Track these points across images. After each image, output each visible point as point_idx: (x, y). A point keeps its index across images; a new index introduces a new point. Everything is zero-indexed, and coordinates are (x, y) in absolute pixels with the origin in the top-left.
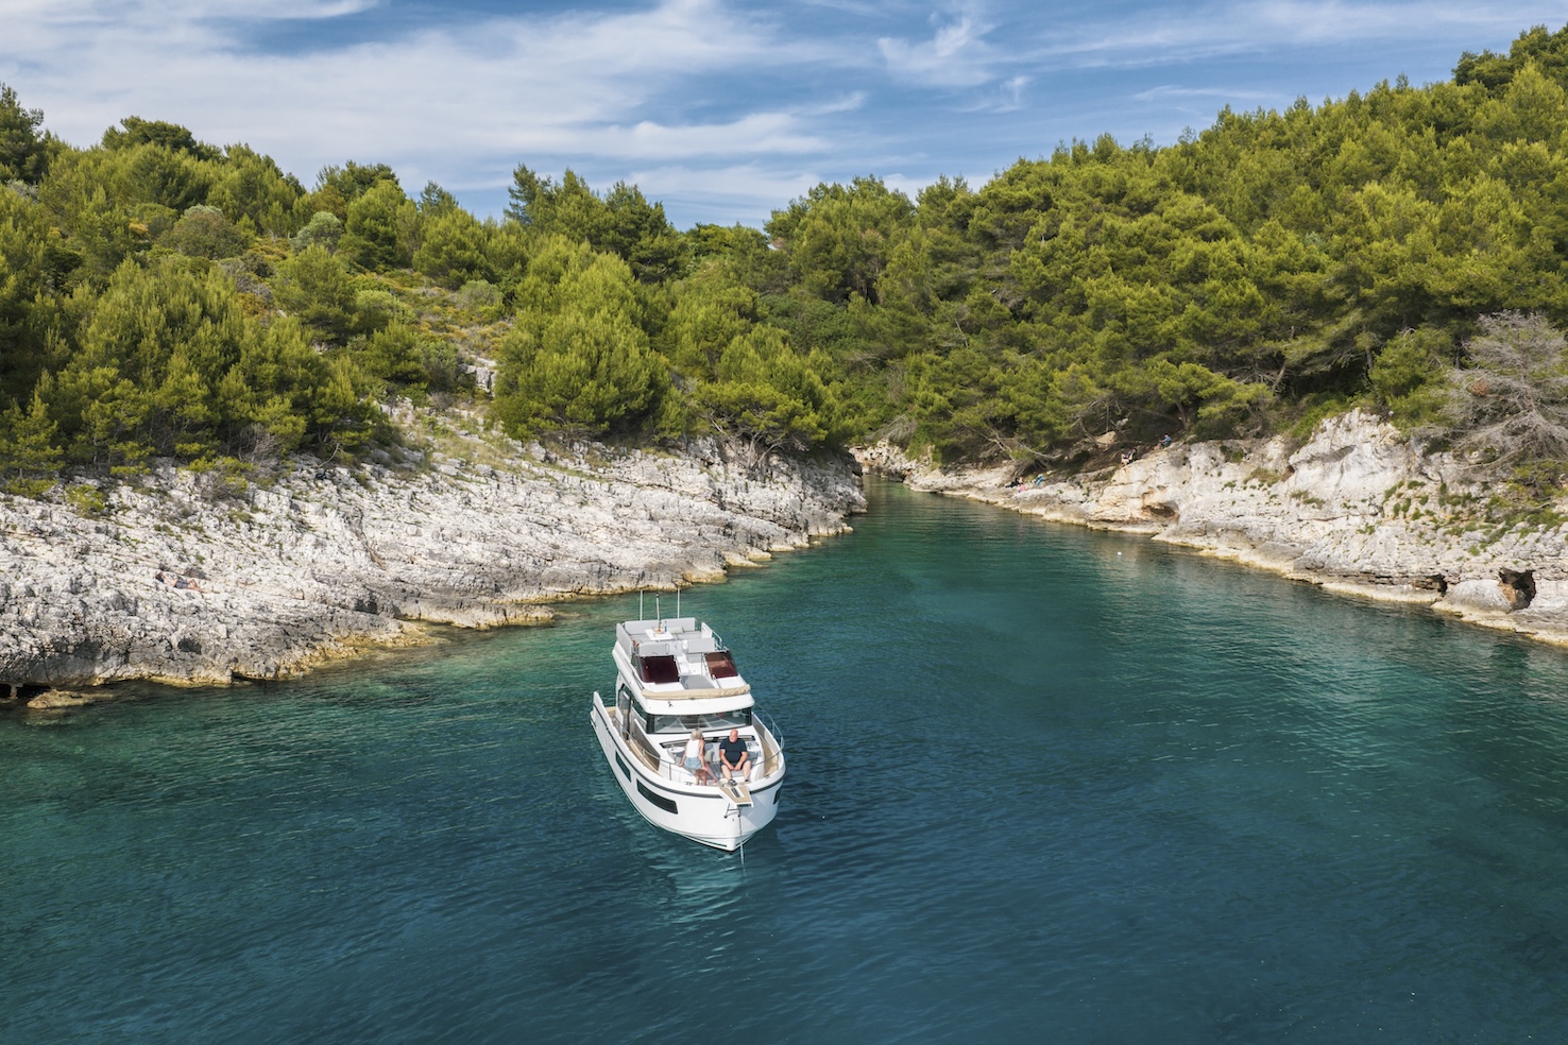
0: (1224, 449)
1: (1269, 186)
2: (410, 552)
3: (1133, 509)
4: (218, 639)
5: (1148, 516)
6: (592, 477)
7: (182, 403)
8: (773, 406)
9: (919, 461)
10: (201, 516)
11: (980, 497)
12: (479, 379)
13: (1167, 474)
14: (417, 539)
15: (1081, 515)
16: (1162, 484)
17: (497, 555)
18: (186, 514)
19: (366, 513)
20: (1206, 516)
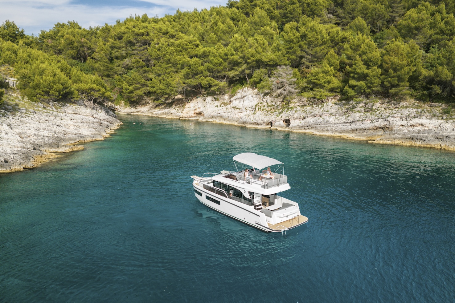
0: (214, 98)
3: (192, 113)
5: (195, 115)
6: (58, 112)
11: (142, 114)
13: (200, 104)
14: (30, 131)
15: (177, 116)
16: (199, 107)
20: (212, 114)
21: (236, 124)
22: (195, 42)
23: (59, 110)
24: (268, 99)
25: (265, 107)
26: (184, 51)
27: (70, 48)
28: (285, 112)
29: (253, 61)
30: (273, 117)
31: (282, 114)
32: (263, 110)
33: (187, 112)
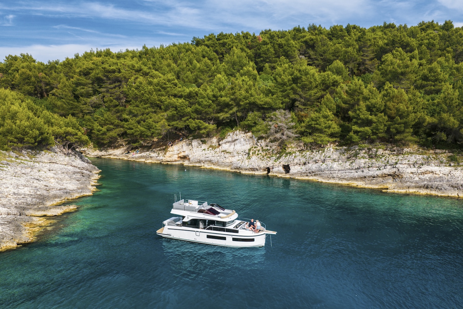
0: (201, 141)
3: (175, 157)
5: (179, 159)
11: (115, 157)
13: (185, 148)
16: (184, 150)
20: (199, 158)
21: (228, 169)
22: (174, 81)
23: (33, 159)
24: (263, 143)
25: (260, 152)
26: (162, 90)
27: (27, 83)
28: (284, 157)
29: (246, 104)
30: (270, 163)
31: (281, 160)
32: (258, 154)
33: (170, 155)
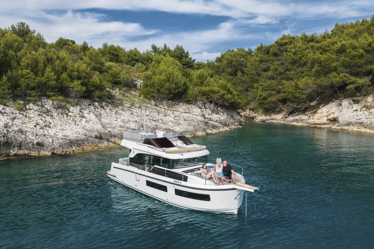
1: (356, 35)
2: (114, 125)
3: (324, 120)
4: (49, 143)
6: (168, 110)
7: (49, 81)
8: (219, 92)
9: (258, 113)
10: (53, 112)
11: (276, 121)
12: (138, 85)
13: (335, 109)
14: (116, 122)
15: (308, 123)
17: (139, 127)
18: (48, 112)
19: (102, 115)
23: (171, 108)
